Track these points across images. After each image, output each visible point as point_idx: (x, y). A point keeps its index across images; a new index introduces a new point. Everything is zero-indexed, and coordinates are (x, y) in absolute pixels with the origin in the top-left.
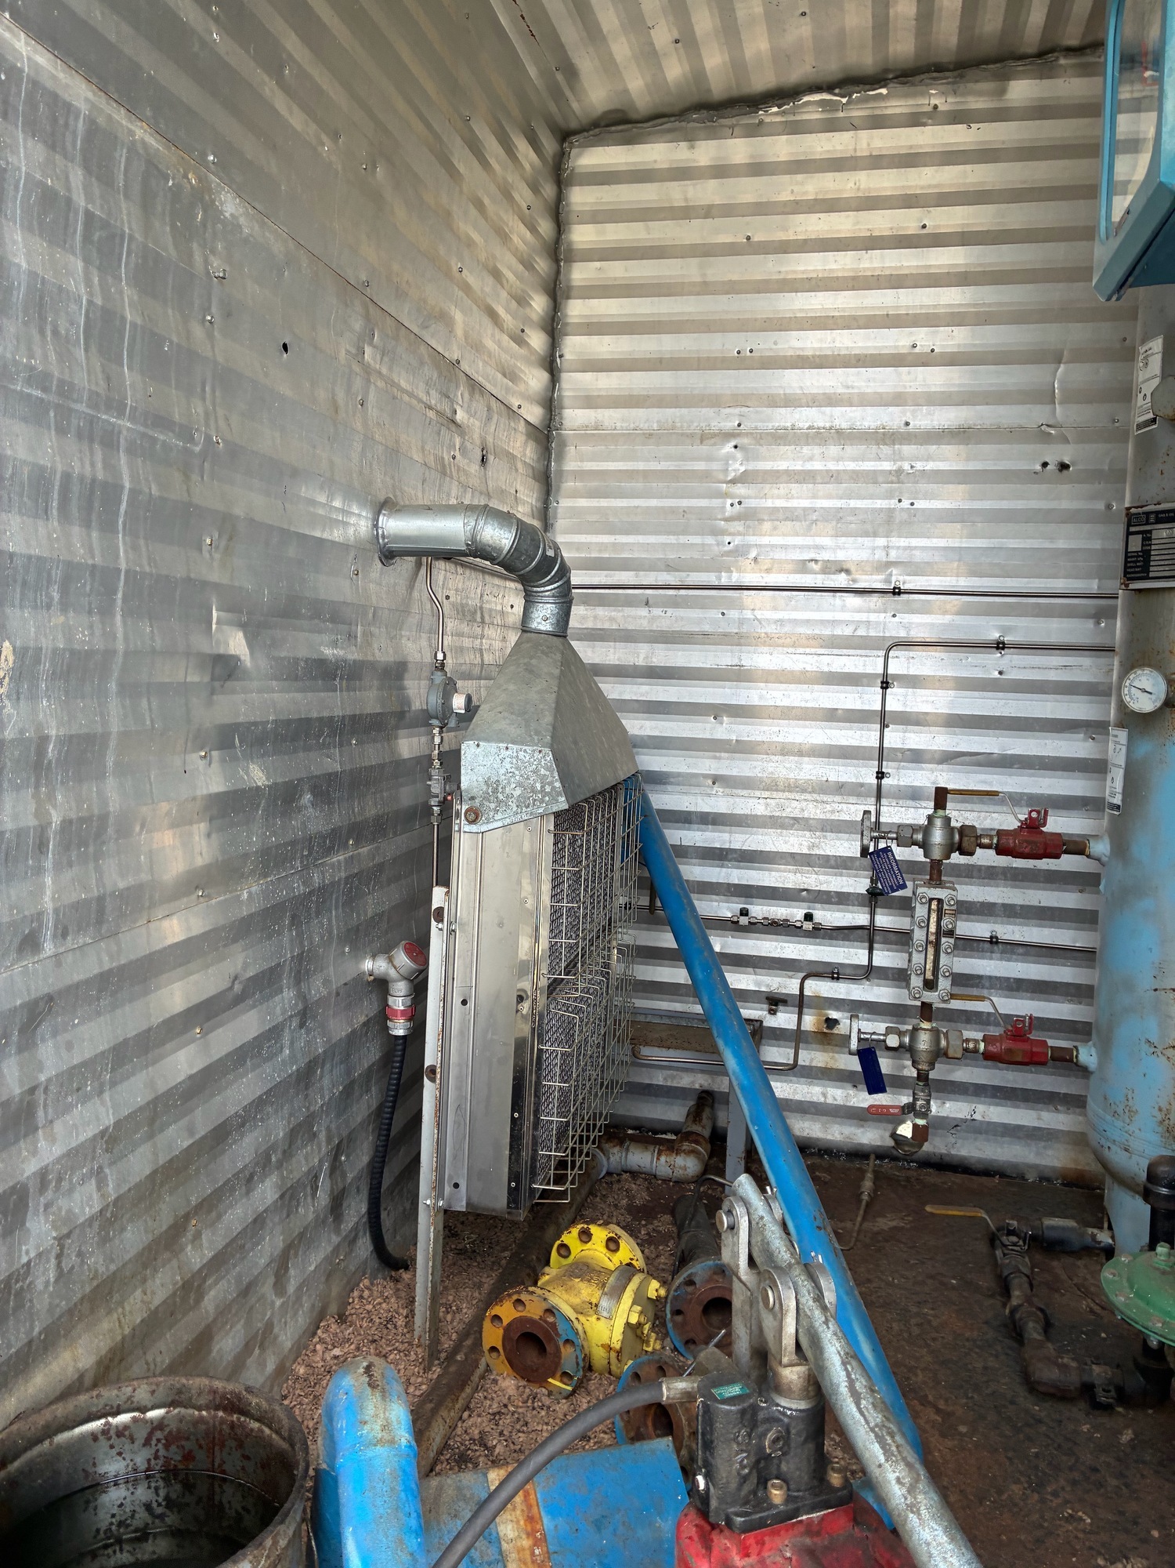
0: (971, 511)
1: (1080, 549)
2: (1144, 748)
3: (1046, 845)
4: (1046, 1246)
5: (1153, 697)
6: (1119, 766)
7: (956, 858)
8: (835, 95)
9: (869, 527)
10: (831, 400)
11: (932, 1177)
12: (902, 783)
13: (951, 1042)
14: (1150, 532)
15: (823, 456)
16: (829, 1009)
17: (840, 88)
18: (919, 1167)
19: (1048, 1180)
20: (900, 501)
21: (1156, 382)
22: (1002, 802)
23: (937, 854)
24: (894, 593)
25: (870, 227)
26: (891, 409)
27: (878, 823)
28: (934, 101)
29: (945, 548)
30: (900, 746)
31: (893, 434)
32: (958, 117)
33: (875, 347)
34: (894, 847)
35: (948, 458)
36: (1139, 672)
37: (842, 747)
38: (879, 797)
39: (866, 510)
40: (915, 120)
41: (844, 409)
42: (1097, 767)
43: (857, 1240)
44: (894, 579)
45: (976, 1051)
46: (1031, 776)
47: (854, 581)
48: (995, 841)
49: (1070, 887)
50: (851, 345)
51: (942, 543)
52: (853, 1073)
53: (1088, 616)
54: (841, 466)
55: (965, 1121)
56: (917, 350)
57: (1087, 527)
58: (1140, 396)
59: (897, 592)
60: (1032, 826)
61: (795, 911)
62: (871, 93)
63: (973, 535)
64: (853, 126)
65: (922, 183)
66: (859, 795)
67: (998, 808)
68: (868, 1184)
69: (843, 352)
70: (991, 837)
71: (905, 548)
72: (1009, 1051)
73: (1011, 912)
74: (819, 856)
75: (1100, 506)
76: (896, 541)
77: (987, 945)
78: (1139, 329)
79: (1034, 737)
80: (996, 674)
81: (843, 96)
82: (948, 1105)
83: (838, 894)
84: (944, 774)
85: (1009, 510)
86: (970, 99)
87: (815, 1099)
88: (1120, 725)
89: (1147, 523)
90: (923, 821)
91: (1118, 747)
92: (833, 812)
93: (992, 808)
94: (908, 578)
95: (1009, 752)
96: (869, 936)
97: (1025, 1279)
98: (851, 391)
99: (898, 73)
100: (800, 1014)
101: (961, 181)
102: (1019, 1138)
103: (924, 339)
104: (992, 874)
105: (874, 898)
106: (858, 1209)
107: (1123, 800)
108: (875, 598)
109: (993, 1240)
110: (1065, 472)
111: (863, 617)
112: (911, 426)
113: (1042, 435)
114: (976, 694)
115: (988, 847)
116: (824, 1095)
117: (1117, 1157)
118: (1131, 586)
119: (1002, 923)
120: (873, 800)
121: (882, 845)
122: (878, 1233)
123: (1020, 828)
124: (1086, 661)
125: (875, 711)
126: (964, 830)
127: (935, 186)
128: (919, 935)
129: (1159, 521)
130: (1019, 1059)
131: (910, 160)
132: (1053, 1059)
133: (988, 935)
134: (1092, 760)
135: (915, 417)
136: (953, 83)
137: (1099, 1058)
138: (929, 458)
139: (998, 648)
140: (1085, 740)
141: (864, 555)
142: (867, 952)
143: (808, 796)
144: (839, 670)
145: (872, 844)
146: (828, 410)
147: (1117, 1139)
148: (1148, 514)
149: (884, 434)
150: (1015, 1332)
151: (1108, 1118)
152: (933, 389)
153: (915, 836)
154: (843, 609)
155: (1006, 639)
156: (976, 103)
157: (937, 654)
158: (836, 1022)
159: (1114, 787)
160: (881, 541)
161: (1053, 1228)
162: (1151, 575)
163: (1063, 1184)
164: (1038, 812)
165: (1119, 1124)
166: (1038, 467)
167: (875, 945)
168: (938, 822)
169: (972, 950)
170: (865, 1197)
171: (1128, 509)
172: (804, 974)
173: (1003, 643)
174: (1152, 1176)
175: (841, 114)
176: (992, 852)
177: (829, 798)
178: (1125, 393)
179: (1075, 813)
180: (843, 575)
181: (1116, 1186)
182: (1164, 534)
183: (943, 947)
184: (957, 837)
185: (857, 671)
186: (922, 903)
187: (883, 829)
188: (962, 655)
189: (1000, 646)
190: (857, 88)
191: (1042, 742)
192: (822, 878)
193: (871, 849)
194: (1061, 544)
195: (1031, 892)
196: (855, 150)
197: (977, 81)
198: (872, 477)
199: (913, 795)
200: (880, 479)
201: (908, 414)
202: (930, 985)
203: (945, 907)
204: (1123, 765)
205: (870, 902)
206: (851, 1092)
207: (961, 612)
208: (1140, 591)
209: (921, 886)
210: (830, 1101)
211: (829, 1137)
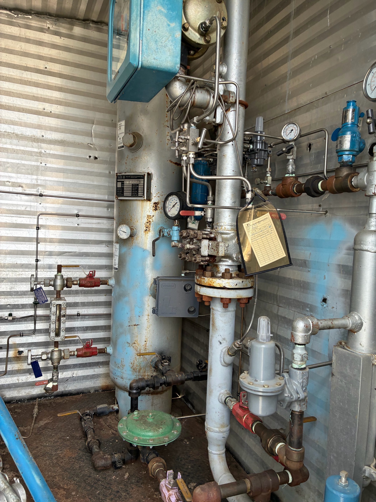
0: (67, 170)
1: (102, 185)
2: (124, 250)
3: (95, 282)
4: (98, 415)
5: (127, 234)
6: (117, 256)
7: (65, 289)
8: (12, 13)
9: (29, 171)
10: (13, 123)
11: (59, 400)
12: (45, 263)
13: (66, 354)
14: (123, 181)
15: (11, 144)
16: (19, 347)
17: (14, 11)
18: (55, 397)
19: (97, 391)
20: (41, 163)
21: (123, 135)
22: (80, 268)
23: (58, 288)
24: (40, 196)
25: (26, 63)
26: (36, 130)
27: (37, 278)
28: (48, 26)
29: (58, 181)
30: (44, 250)
31: (38, 139)
32: (56, 33)
33: (30, 107)
34: (43, 286)
35: (57, 150)
36: (122, 226)
37: (22, 251)
38: (37, 268)
39: (28, 165)
40: (41, 30)
41: (19, 127)
42: (110, 256)
43: (32, 433)
44: (40, 191)
45: (74, 355)
46: (89, 259)
47: (25, 190)
48: (78, 282)
49: (102, 294)
50: (20, 104)
51: (56, 179)
52: (29, 369)
53: (105, 207)
54: (18, 148)
55: (70, 378)
56: (45, 111)
57: (104, 178)
58: (119, 138)
59: (41, 195)
60: (91, 276)
61: (5, 313)
62: (26, 16)
63: (67, 178)
64: (19, 26)
65: (45, 52)
66: (29, 268)
67: (79, 270)
68: (36, 410)
69: (17, 106)
70: (77, 281)
71: (44, 180)
72: (85, 353)
73: (84, 305)
74: (15, 292)
75: (107, 172)
76: (40, 177)
77: (76, 317)
78: (117, 117)
79: (89, 246)
80: (76, 225)
81: (15, 15)
82: (64, 373)
83: (22, 305)
84: (60, 259)
85: (79, 170)
86: (61, 28)
87: (14, 382)
88: (117, 242)
89: (123, 179)
90: (54, 276)
91: (116, 249)
92: (19, 275)
93: (77, 270)
94: (45, 191)
95: (82, 251)
96: (34, 318)
97: (92, 430)
98: (21, 121)
99: (35, 12)
100: (8, 351)
101: (59, 56)
102: (88, 379)
103: (48, 107)
104: (77, 293)
105: (36, 305)
106: (33, 420)
107: (118, 266)
108: (33, 197)
109: (81, 419)
110: (96, 160)
111: (29, 203)
112: (44, 137)
113: (89, 147)
114: (70, 232)
115: (76, 284)
116: (18, 380)
117: (119, 381)
118: (119, 198)
119: (81, 309)
120: (35, 270)
121: (38, 286)
122: (40, 427)
123: (87, 277)
124: (105, 221)
125: (34, 238)
126: (67, 279)
127: (49, 55)
128: (53, 318)
129: (126, 178)
130: (88, 355)
131: (40, 43)
132: (99, 353)
133: (76, 313)
134: (108, 253)
135: (45, 134)
136: (55, 21)
137: (113, 350)
138: (51, 149)
139: (77, 216)
140: (105, 247)
141: (28, 181)
142: (33, 324)
143: (9, 269)
144: (20, 223)
145: (35, 286)
146: (12, 126)
147: (119, 375)
148: (123, 176)
149: (34, 138)
150: (89, 450)
151: (116, 369)
152: (52, 125)
153: (50, 283)
154: (21, 200)
155: (80, 214)
156: (63, 31)
157: (56, 218)
158: (22, 352)
159: (116, 261)
160: (35, 177)
161: (100, 408)
162: (124, 195)
163: (102, 391)
164: (92, 272)
165: (120, 370)
166: (88, 157)
167: (36, 322)
168: (59, 277)
169: (71, 319)
170: (35, 415)
171: (117, 174)
172: (9, 336)
173: (79, 215)
174: (131, 388)
175: (14, 21)
176: (77, 286)
177: (18, 270)
178: (114, 137)
179: (103, 270)
180: (20, 188)
181: (119, 390)
182: (128, 182)
183: (62, 321)
184: (65, 282)
185: (27, 223)
186: (54, 306)
187: (39, 281)
188: (65, 218)
189: (78, 216)
190: (21, 13)
191: (92, 248)
192: (16, 299)
193: (34, 289)
194: (95, 183)
195: (90, 297)
196: (20, 35)
197: (63, 23)
198: (31, 153)
199: (50, 267)
200: (34, 154)
201: (43, 133)
202: (58, 334)
203: (62, 307)
204: (118, 255)
205: (34, 306)
206: (29, 376)
207: (63, 203)
208: (121, 200)
209: (53, 300)
210: (20, 381)
211: (20, 395)
